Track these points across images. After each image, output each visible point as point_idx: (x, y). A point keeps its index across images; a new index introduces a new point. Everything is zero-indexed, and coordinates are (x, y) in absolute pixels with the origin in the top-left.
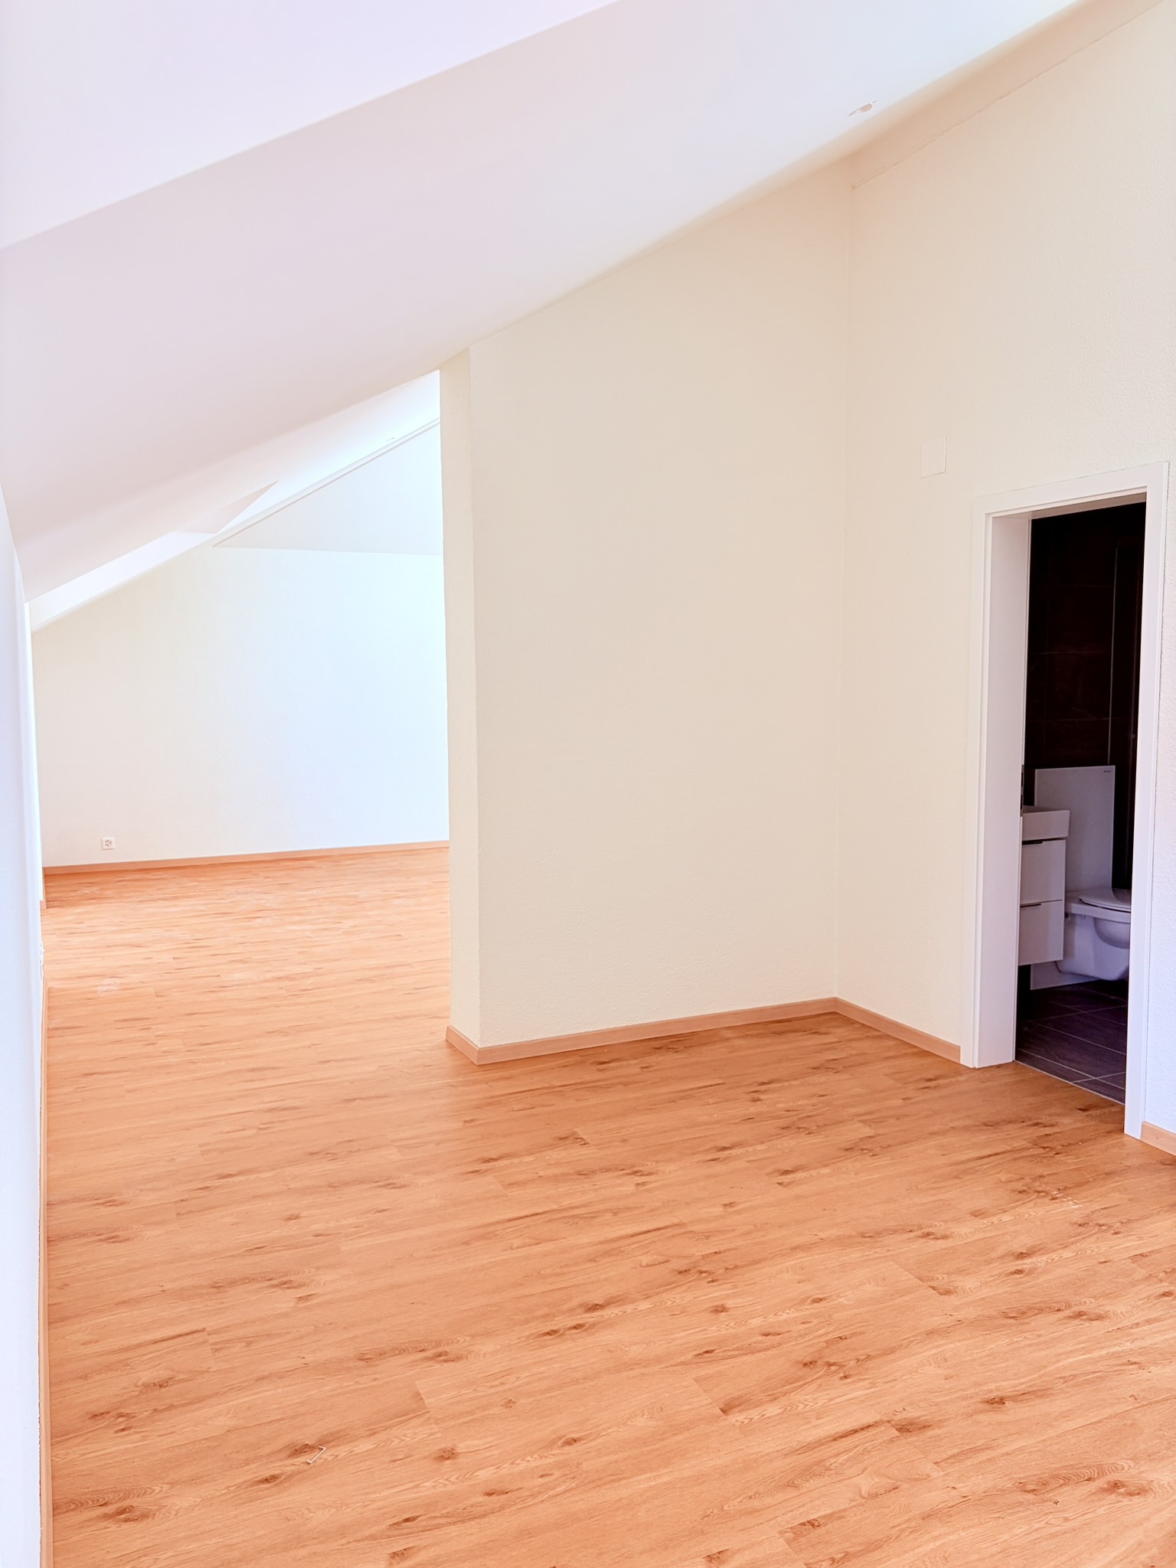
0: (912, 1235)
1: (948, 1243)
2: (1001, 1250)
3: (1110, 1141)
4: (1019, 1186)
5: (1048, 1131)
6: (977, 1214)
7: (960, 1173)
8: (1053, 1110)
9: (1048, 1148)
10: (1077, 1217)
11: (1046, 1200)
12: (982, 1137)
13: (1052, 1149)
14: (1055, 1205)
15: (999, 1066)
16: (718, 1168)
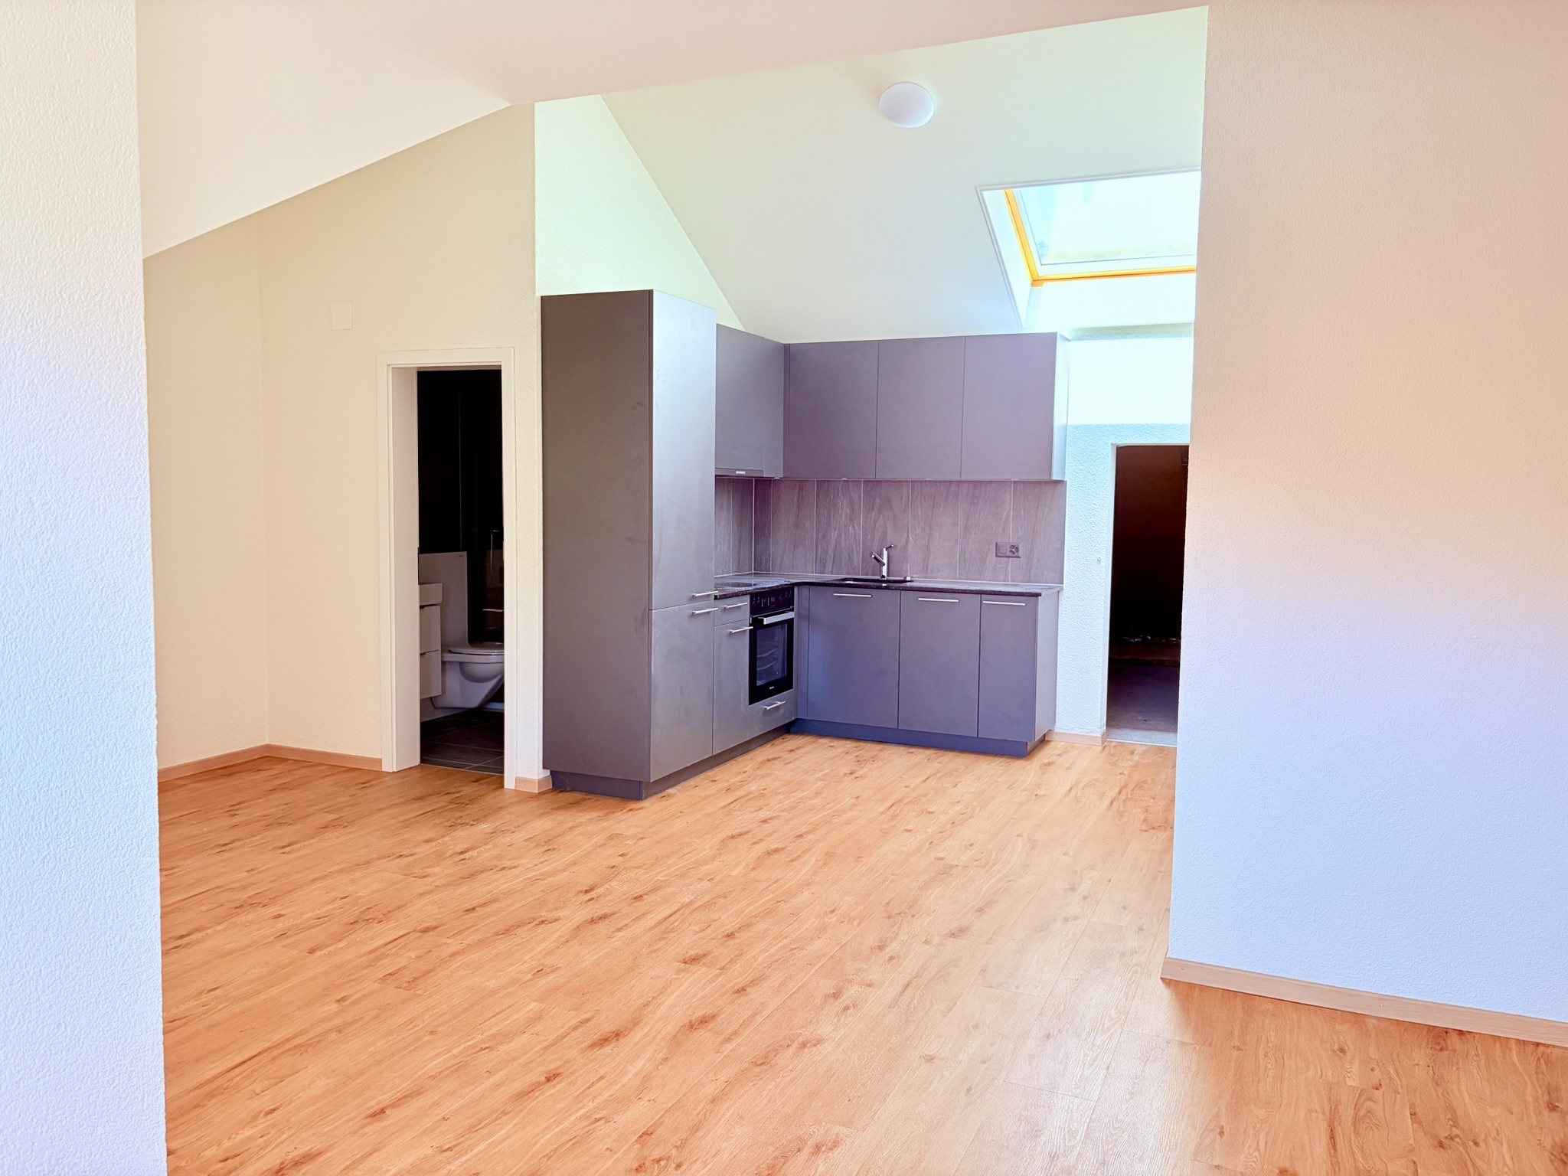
0: (390, 858)
1: (416, 857)
2: (450, 853)
3: (497, 793)
4: (449, 824)
5: (457, 795)
6: (427, 841)
7: (407, 825)
8: (456, 785)
9: (459, 804)
10: (489, 830)
11: (468, 826)
12: (415, 805)
13: (462, 803)
14: (474, 828)
15: (410, 768)
16: (227, 855)
